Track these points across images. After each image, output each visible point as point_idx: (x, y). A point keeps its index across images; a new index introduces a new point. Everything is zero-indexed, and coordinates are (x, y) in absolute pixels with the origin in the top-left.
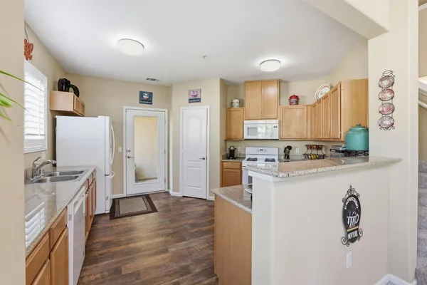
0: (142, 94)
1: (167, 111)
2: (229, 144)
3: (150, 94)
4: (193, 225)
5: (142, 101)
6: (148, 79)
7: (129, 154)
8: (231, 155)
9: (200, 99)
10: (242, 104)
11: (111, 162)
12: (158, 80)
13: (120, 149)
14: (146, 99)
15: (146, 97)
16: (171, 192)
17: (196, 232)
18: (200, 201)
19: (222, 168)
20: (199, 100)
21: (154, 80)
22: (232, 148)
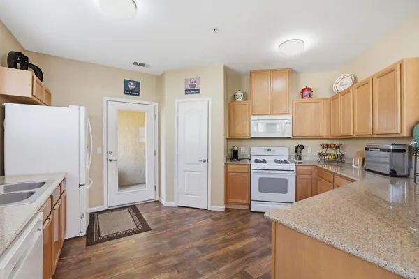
0: (127, 82)
1: (157, 104)
2: (232, 144)
3: (138, 84)
4: (202, 249)
5: (127, 91)
6: (136, 64)
7: (110, 157)
8: (235, 156)
9: (199, 90)
10: (245, 97)
11: (88, 167)
12: (148, 66)
13: (99, 150)
14: (132, 89)
15: (131, 86)
16: (163, 202)
17: (210, 260)
18: (200, 212)
19: (227, 172)
20: (197, 91)
21: (143, 65)
22: (235, 148)
